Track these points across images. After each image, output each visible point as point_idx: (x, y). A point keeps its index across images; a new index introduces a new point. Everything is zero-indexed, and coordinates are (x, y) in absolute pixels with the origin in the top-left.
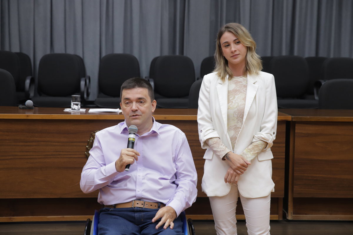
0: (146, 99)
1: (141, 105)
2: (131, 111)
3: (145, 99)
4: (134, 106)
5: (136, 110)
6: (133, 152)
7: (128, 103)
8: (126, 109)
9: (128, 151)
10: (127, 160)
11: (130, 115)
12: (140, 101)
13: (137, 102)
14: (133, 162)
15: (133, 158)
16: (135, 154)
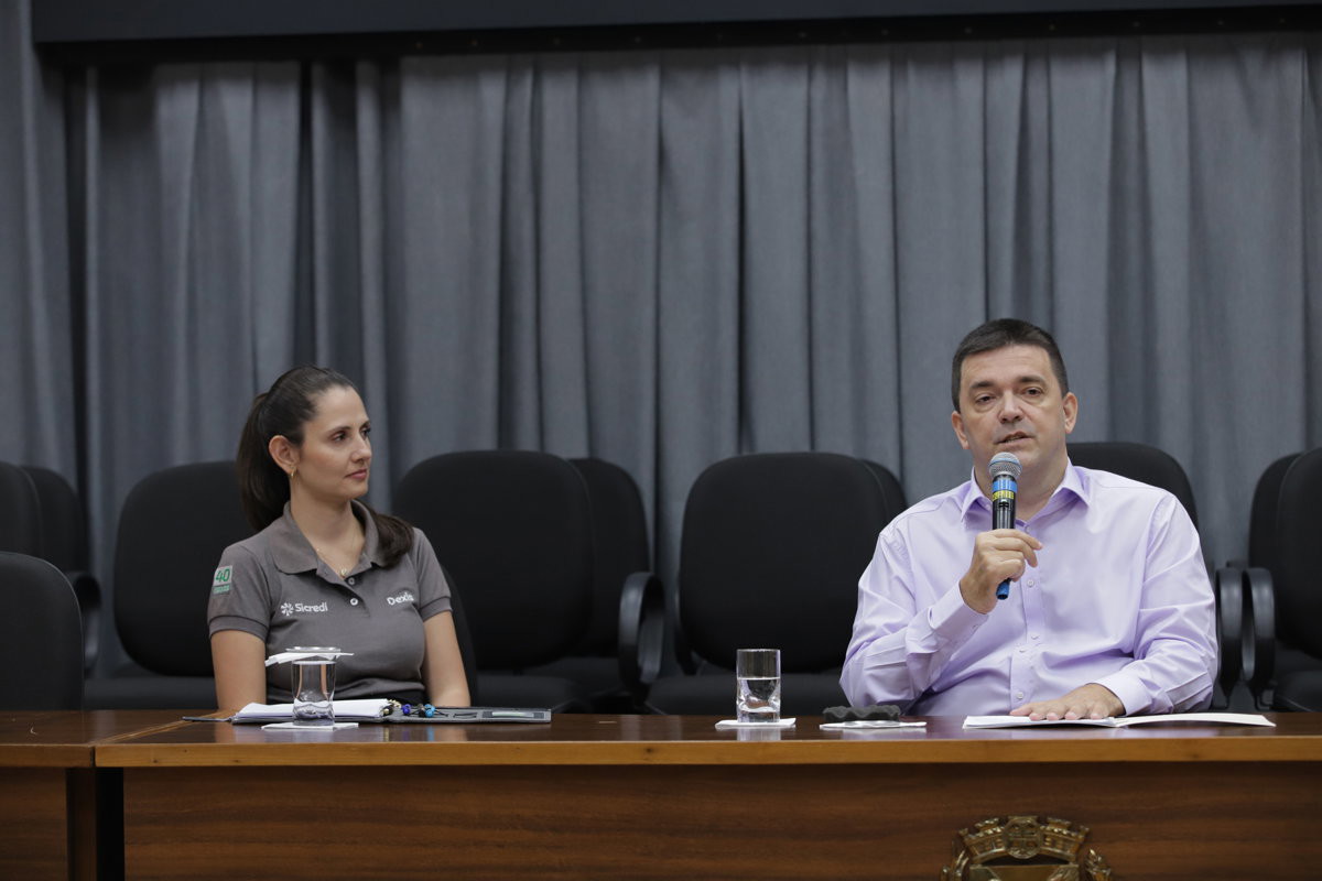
0: (1047, 383)
1: (1032, 401)
2: (1000, 425)
3: (1044, 384)
4: (1010, 404)
5: (1017, 418)
6: (1016, 536)
7: (986, 399)
8: (980, 419)
9: (999, 536)
10: (1002, 563)
11: (995, 438)
12: (1027, 387)
13: (1016, 392)
14: (1021, 569)
15: (1021, 554)
16: (1024, 544)
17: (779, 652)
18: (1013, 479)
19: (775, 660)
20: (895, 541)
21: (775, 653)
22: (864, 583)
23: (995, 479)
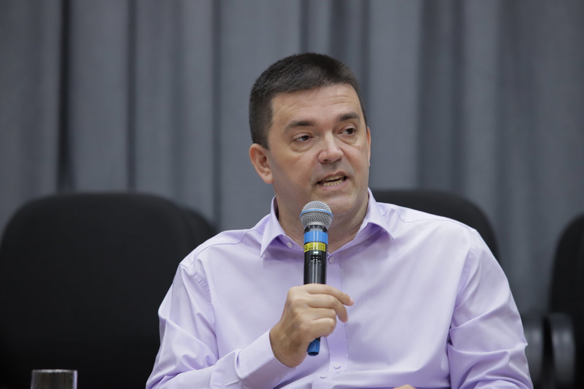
2: (319, 166)
4: (332, 145)
5: (340, 160)
6: (329, 293)
7: (304, 138)
8: (298, 159)
9: (312, 292)
10: (315, 322)
11: (314, 179)
12: (345, 126)
13: (336, 131)
14: (332, 328)
15: (333, 312)
16: (336, 299)
17: (75, 373)
18: (325, 230)
19: (71, 381)
20: (196, 274)
21: (72, 375)
22: (164, 311)
23: (307, 230)
